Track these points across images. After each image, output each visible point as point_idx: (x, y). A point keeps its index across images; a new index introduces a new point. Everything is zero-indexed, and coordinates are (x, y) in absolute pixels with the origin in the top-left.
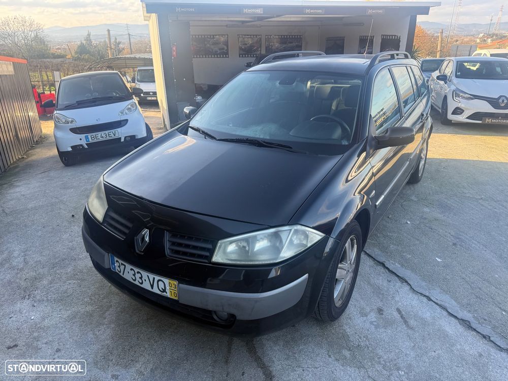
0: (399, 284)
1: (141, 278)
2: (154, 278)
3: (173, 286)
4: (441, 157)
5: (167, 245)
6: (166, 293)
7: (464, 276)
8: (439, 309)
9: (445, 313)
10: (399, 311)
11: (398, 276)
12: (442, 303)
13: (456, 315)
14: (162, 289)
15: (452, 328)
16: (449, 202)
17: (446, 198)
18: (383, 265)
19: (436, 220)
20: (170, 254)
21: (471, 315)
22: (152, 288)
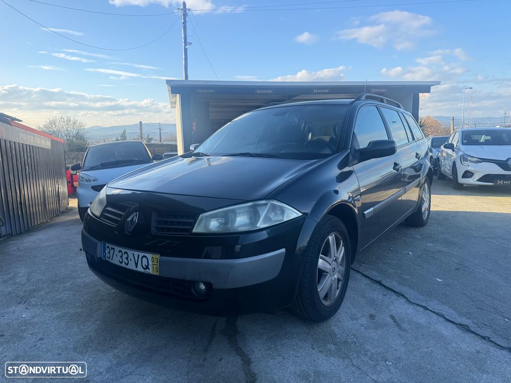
0: (394, 297)
1: (127, 258)
2: (139, 255)
3: (155, 260)
4: (450, 210)
5: (154, 224)
6: (149, 269)
7: (465, 292)
8: (435, 316)
9: (442, 319)
10: (392, 317)
11: (395, 292)
12: (439, 312)
13: (453, 320)
14: (146, 265)
15: (448, 331)
16: (455, 240)
17: (451, 237)
18: (380, 283)
19: (439, 252)
20: (155, 232)
21: (470, 321)
22: (137, 267)
